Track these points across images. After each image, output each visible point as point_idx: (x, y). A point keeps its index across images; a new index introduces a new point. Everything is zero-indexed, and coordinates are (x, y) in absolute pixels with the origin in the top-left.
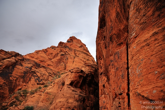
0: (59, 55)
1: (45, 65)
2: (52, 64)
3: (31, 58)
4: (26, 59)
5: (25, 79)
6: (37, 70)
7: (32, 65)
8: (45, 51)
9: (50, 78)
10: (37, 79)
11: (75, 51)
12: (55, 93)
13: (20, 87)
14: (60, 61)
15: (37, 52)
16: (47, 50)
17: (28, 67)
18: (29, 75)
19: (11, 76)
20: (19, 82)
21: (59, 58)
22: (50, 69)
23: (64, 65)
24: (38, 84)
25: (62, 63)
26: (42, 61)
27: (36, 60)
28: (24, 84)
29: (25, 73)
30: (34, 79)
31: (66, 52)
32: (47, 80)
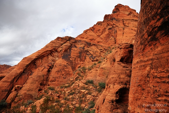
0: (107, 30)
1: (95, 42)
2: (101, 41)
3: (82, 39)
4: (78, 41)
5: (81, 58)
6: (89, 49)
7: (84, 45)
8: (92, 29)
9: (103, 54)
10: (91, 57)
11: (123, 21)
12: (109, 67)
13: (79, 66)
14: (108, 36)
15: (86, 32)
16: (94, 27)
17: (81, 48)
18: (84, 54)
19: (70, 57)
20: (77, 61)
21: (107, 33)
22: (100, 46)
23: (113, 39)
24: (92, 61)
25: (111, 38)
26: (91, 40)
27: (86, 40)
28: (82, 62)
29: (80, 53)
30: (89, 58)
31: (114, 24)
32: (100, 56)
